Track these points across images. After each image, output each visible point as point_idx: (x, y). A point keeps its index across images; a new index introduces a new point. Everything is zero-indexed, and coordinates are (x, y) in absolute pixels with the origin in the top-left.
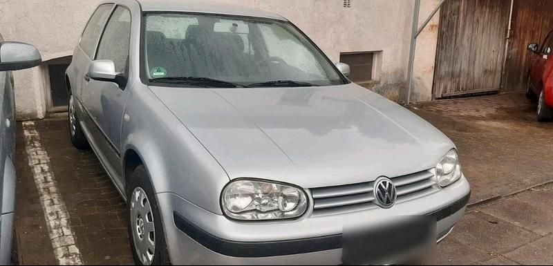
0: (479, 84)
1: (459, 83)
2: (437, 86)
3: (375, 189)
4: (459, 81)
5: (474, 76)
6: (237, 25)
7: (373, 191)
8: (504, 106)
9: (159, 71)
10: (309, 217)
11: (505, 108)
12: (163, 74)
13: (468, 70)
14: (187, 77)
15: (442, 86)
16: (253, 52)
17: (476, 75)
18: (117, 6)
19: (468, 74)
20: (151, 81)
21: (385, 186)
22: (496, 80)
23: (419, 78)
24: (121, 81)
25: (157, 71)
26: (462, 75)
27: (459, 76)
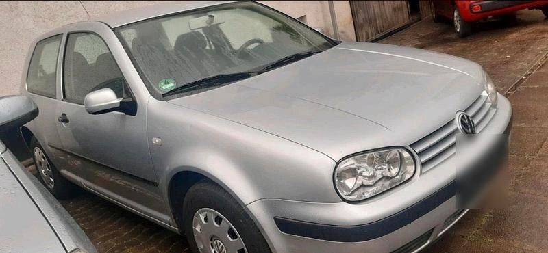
0: (393, 22)
1: (377, 27)
2: (360, 34)
4: (377, 24)
5: (386, 16)
6: (213, 17)
8: (423, 35)
9: (167, 83)
11: (424, 37)
12: (172, 85)
13: (381, 13)
14: (201, 79)
15: (364, 33)
17: (388, 16)
19: (381, 16)
22: (405, 15)
23: (343, 32)
26: (377, 18)
27: (375, 20)
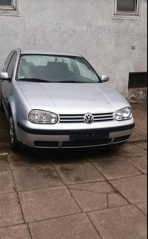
3: (85, 117)
7: (83, 118)
10: (58, 124)
16: (72, 71)
18: (15, 52)
20: (19, 80)
21: (89, 116)
24: (10, 80)
25: (22, 76)
